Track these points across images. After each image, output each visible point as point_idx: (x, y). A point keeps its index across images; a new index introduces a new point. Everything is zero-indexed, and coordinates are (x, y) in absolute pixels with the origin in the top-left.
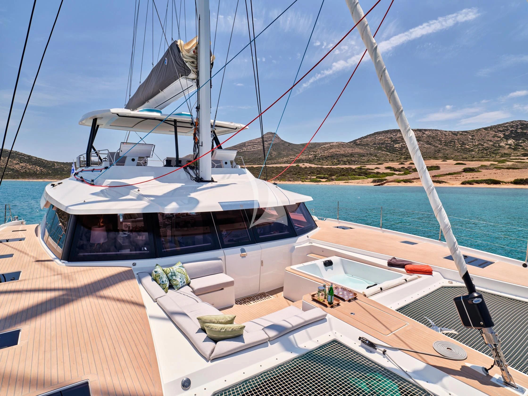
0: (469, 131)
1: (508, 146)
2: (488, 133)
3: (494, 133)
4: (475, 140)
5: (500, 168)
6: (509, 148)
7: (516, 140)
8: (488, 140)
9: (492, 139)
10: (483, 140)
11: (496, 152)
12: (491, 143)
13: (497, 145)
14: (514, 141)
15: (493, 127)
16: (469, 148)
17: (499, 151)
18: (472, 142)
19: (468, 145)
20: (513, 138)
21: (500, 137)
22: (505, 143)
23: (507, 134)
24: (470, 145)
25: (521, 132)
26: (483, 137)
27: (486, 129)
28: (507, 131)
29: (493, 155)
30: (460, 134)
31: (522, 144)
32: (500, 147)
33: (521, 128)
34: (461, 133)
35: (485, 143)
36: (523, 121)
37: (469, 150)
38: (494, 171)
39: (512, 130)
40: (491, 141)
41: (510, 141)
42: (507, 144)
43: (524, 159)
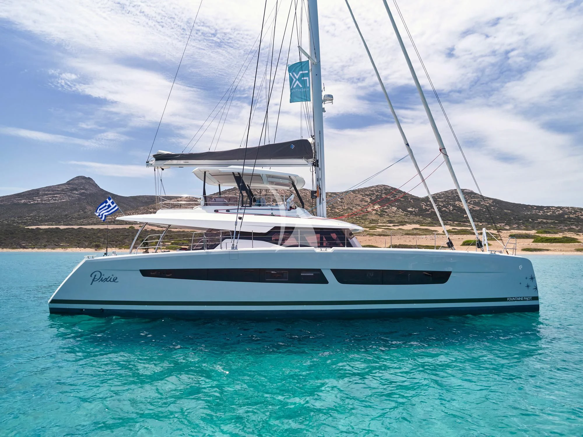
0: (338, 193)
1: (374, 212)
2: (356, 196)
3: (361, 196)
4: (344, 203)
5: (373, 235)
6: (376, 214)
7: (382, 206)
8: (357, 205)
9: (360, 203)
10: (352, 203)
11: (364, 218)
12: (360, 208)
13: (365, 210)
14: (379, 206)
15: (361, 190)
16: (339, 213)
17: (367, 217)
18: (342, 206)
19: (337, 209)
20: (379, 203)
21: (367, 202)
22: (372, 208)
23: (373, 198)
24: (340, 209)
25: (386, 198)
26: (352, 201)
27: (354, 191)
28: (373, 195)
29: (363, 221)
30: (329, 196)
31: (387, 210)
32: (368, 212)
33: (385, 193)
34: (330, 194)
35: (353, 207)
36: (386, 186)
37: (339, 215)
38: (368, 237)
39: (377, 195)
40: (359, 205)
41: (376, 207)
42: (373, 210)
43: (390, 226)
